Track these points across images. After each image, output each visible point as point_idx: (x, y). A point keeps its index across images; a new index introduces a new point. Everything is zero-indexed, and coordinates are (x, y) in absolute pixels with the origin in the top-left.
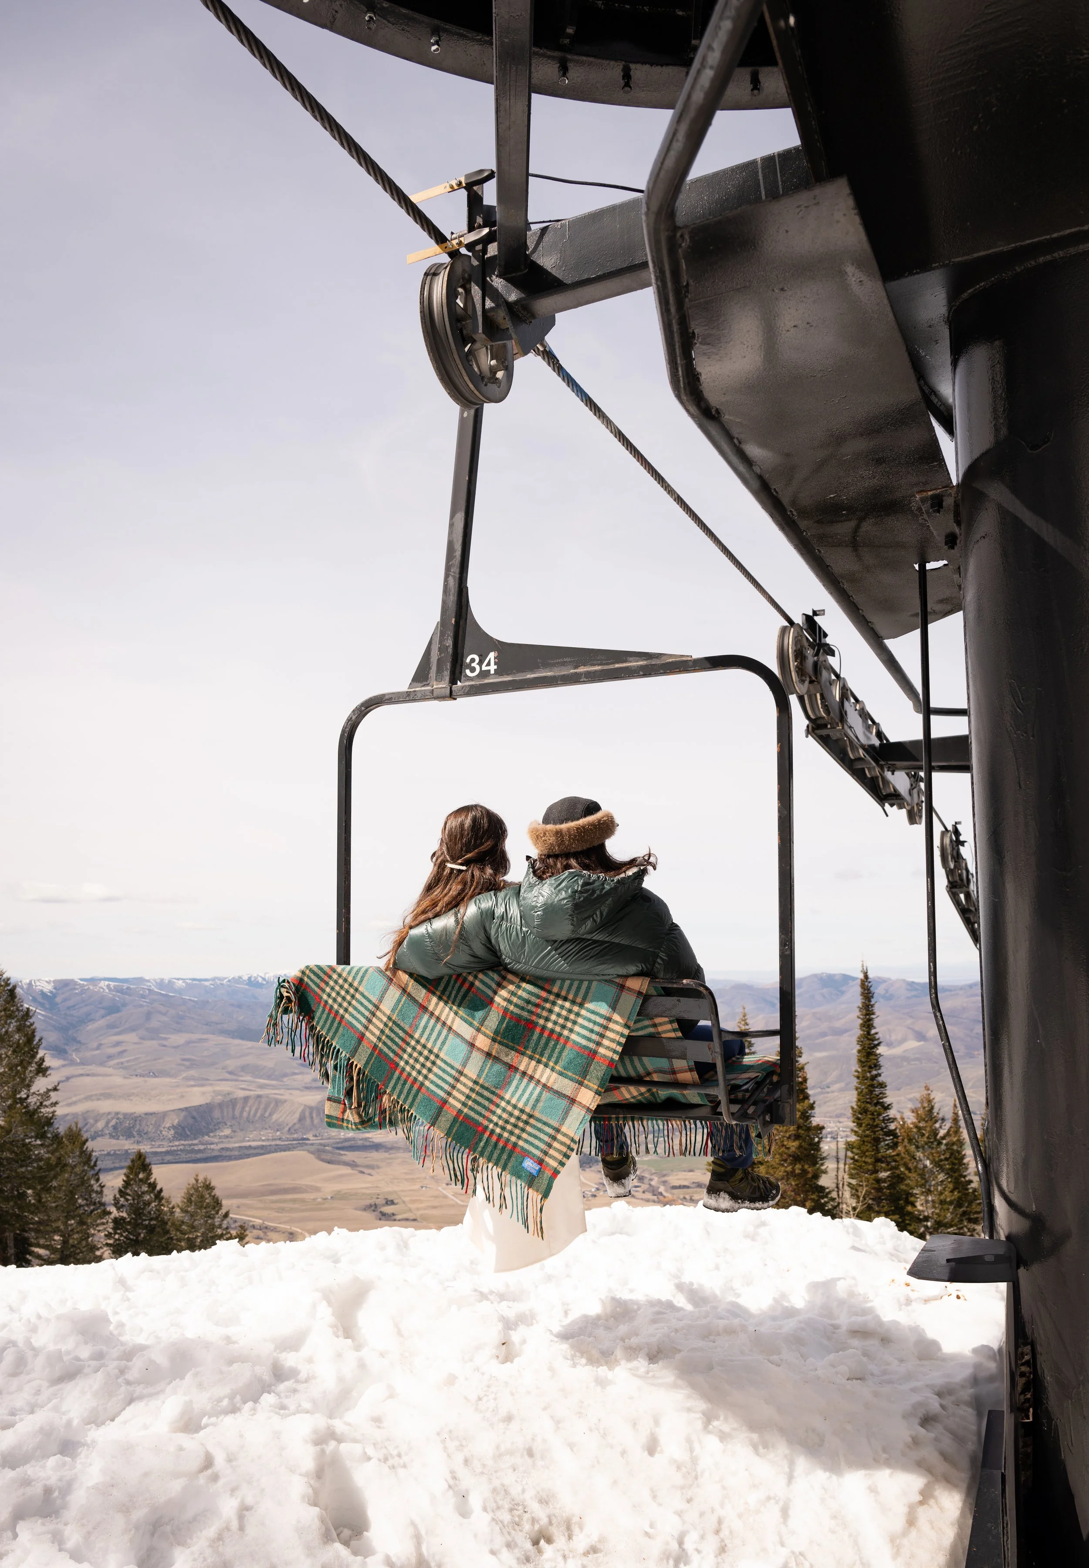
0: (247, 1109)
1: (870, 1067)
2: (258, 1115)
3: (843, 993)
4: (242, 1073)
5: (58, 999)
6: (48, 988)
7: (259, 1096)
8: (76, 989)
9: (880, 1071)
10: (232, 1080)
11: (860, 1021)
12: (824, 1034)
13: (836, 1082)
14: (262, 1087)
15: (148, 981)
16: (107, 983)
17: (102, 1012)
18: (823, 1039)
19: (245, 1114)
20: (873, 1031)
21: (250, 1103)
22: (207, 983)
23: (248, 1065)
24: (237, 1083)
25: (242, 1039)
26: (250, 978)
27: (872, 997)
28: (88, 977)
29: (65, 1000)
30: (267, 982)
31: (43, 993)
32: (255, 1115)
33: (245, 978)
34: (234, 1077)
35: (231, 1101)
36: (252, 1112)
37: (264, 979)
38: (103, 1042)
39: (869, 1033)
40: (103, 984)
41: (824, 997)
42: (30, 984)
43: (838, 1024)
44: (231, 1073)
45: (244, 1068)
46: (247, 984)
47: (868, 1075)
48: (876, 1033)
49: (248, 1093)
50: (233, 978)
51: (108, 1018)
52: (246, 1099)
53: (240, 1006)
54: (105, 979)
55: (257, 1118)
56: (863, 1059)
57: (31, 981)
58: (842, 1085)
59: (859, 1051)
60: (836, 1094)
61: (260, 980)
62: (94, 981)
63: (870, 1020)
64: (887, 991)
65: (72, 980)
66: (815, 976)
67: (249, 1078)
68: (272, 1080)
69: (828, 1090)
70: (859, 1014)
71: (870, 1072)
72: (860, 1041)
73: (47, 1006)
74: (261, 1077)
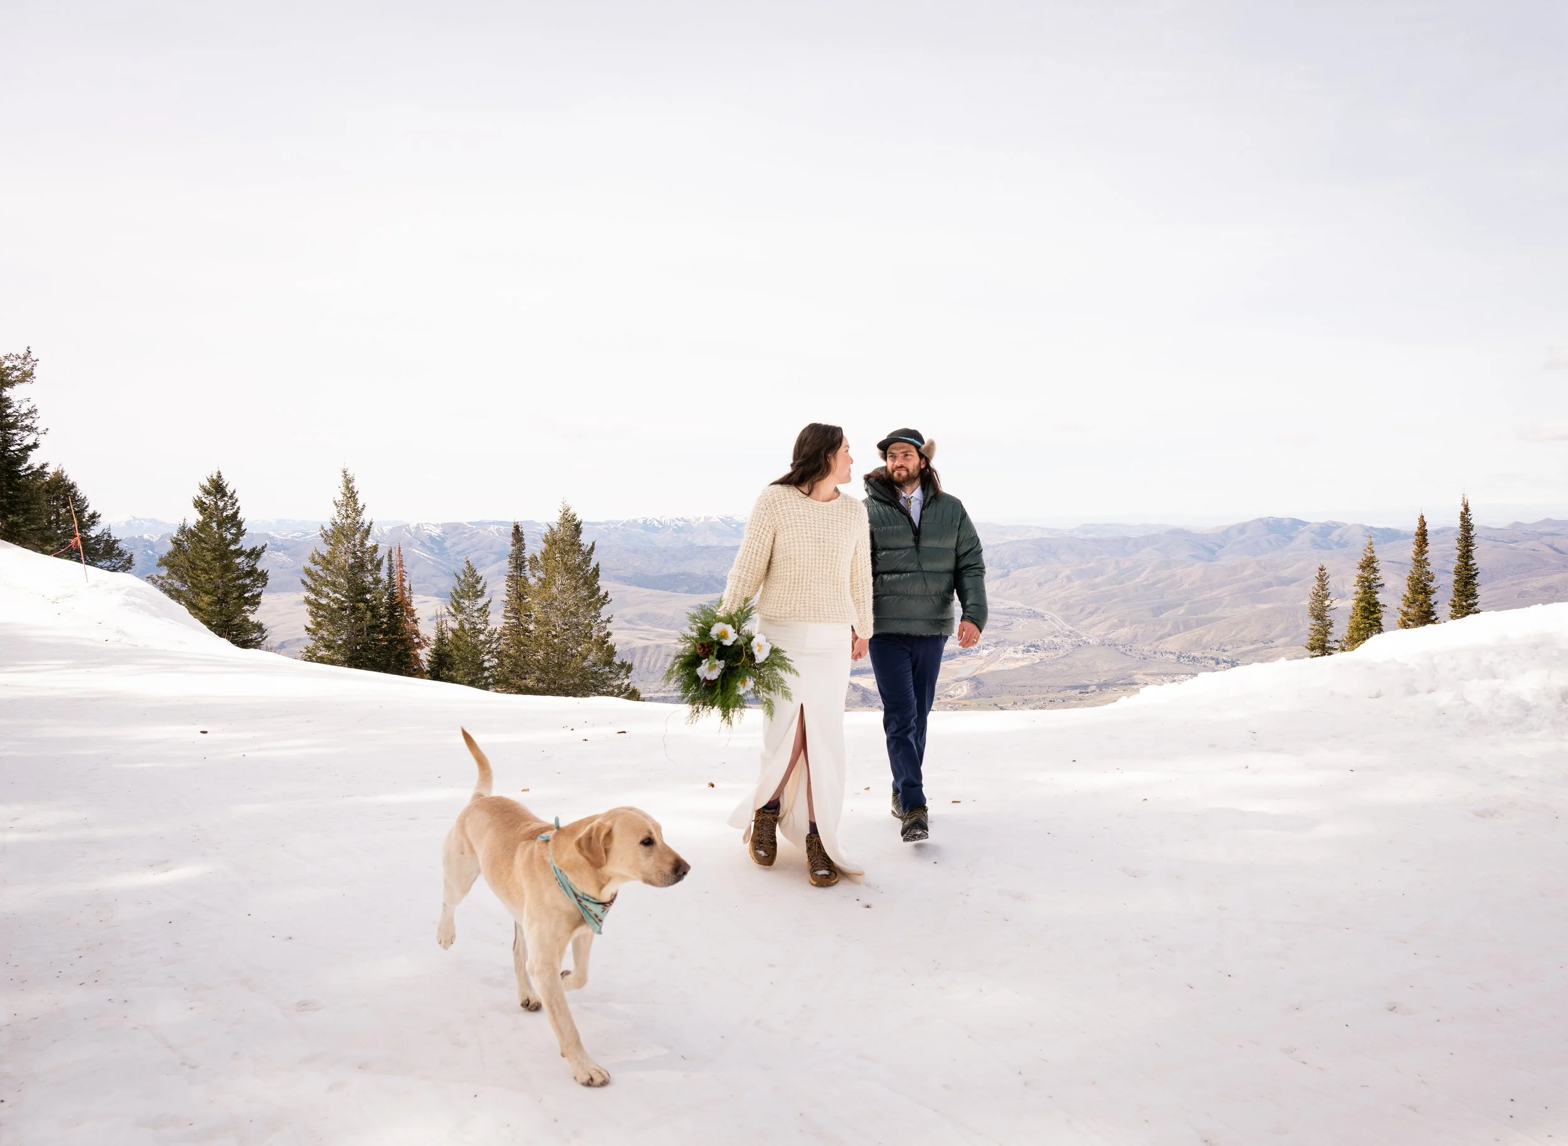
0: (647, 659)
1: (1467, 596)
2: (658, 665)
3: (1291, 539)
4: (640, 622)
5: (447, 544)
6: (436, 532)
7: (658, 646)
8: (465, 533)
9: (1476, 601)
10: (629, 629)
11: (1458, 552)
12: (1269, 585)
13: (1281, 636)
14: (661, 636)
15: (539, 525)
16: (496, 527)
17: (493, 557)
18: (1267, 590)
19: (645, 664)
20: (1471, 562)
21: (650, 652)
22: (600, 527)
23: (646, 613)
24: (635, 632)
25: (639, 585)
26: (645, 522)
27: (1472, 529)
28: (477, 520)
29: (454, 544)
30: (664, 526)
31: (431, 537)
32: (655, 666)
33: (641, 521)
34: (633, 626)
35: (629, 650)
36: (652, 663)
37: (660, 523)
38: (494, 589)
39: (1466, 564)
40: (492, 528)
41: (1270, 543)
42: (418, 528)
43: (1286, 573)
44: (628, 622)
45: (642, 617)
46: (642, 528)
47: (1464, 603)
48: (1475, 564)
49: (647, 643)
50: (628, 522)
51: (499, 563)
52: (645, 649)
53: (635, 552)
54: (494, 523)
55: (657, 669)
56: (1461, 589)
57: (418, 525)
58: (1287, 639)
59: (1456, 582)
60: (1280, 649)
61: (656, 523)
62: (481, 524)
63: (1469, 551)
64: (1341, 537)
65: (461, 524)
66: (1261, 520)
67: (647, 627)
68: (672, 629)
69: (1271, 644)
70: (1457, 545)
71: (1466, 601)
72: (1458, 572)
73: (437, 551)
74: (660, 626)
